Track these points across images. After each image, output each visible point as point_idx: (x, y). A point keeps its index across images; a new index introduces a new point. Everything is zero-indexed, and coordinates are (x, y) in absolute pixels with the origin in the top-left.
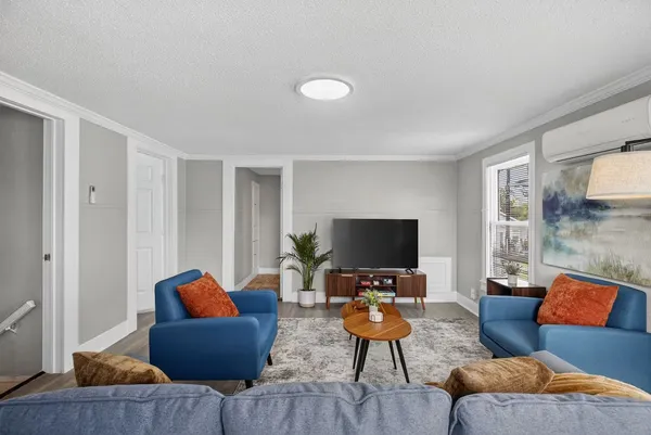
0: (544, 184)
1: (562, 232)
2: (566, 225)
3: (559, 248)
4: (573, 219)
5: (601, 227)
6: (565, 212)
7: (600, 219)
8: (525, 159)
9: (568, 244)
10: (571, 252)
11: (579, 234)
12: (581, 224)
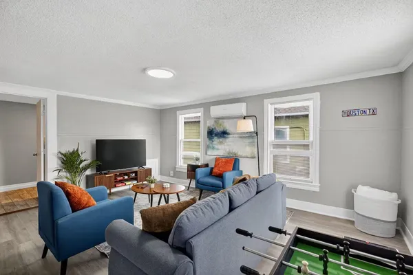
0: (208, 125)
1: (214, 143)
2: (216, 140)
3: (213, 148)
4: (219, 138)
5: (227, 140)
6: (216, 135)
7: (228, 138)
8: (199, 114)
9: (216, 146)
10: (218, 149)
11: (221, 143)
12: (221, 140)
